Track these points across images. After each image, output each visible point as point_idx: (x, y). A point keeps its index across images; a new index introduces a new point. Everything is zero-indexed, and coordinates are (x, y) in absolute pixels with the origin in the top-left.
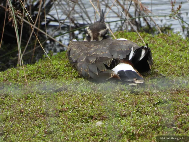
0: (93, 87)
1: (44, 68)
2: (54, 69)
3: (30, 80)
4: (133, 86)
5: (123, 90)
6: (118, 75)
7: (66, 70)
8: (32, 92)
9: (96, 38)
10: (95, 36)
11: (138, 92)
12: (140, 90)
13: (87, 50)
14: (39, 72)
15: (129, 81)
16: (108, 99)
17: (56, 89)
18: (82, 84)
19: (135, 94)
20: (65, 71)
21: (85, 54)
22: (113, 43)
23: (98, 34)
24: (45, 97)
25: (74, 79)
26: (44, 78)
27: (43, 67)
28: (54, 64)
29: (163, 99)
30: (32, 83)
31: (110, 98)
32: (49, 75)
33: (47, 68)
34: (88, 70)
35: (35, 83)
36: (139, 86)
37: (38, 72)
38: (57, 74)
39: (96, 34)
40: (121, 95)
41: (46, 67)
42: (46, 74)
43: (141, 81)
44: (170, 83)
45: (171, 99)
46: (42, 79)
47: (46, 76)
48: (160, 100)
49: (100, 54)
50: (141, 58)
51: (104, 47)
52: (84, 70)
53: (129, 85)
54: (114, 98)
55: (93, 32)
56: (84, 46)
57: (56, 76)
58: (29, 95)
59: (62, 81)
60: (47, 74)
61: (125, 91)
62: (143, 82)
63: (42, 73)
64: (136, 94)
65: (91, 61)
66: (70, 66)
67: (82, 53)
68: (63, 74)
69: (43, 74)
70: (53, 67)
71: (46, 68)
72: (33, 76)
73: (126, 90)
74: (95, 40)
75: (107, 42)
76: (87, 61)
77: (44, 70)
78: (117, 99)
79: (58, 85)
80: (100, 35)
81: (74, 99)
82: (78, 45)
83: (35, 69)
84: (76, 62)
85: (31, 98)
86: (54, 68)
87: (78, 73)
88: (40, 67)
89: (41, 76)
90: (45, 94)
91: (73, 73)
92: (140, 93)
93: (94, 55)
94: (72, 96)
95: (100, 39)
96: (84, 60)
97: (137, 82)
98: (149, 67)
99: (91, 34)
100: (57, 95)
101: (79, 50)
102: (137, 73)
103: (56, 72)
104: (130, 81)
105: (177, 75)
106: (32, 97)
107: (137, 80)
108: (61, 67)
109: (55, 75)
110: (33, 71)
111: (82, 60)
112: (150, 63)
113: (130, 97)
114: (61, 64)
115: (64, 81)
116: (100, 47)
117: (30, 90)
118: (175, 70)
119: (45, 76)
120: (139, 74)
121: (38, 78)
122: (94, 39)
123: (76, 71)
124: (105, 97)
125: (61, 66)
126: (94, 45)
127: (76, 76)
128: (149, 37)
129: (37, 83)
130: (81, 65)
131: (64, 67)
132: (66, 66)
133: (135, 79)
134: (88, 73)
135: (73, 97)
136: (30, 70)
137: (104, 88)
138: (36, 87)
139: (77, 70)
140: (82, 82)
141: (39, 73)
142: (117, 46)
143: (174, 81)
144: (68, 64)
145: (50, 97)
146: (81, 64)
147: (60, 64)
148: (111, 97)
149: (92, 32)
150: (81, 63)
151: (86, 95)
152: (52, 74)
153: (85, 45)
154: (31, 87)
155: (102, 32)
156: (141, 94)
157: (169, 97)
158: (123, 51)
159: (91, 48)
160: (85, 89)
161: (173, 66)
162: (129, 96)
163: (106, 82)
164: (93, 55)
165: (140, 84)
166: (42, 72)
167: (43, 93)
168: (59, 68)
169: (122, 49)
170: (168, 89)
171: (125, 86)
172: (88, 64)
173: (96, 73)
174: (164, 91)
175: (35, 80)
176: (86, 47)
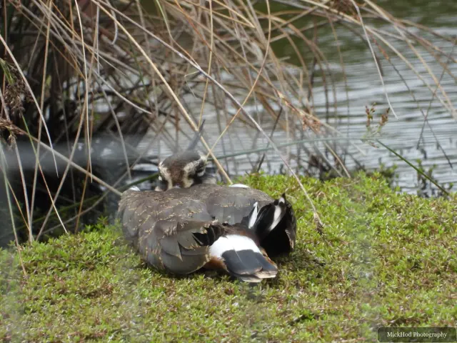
0: (168, 288)
1: (68, 247)
2: (89, 251)
3: (36, 273)
4: (252, 285)
5: (231, 292)
6: (223, 260)
7: (116, 253)
8: (37, 299)
9: (178, 182)
10: (176, 177)
11: (263, 297)
12: (267, 293)
13: (158, 208)
14: (57, 258)
15: (244, 273)
16: (193, 310)
17: (88, 291)
18: (144, 281)
19: (256, 302)
20: (113, 254)
21: (155, 218)
22: (216, 192)
23: (182, 173)
24: (62, 308)
25: (130, 271)
26: (66, 269)
27: (66, 246)
28: (89, 240)
29: (311, 311)
30: (37, 279)
31: (199, 309)
32: (77, 262)
33: (74, 249)
34: (160, 251)
35: (45, 279)
36: (266, 285)
37: (53, 257)
38: (95, 261)
39: (176, 172)
40: (223, 303)
41: (73, 247)
42: (70, 261)
43: (269, 274)
44: (335, 278)
45: (329, 310)
46: (62, 271)
47: (70, 265)
48: (305, 312)
49: (184, 216)
50: (273, 226)
51: (197, 201)
52: (152, 250)
53: (243, 282)
54: (208, 310)
55: (170, 170)
56: (153, 200)
57: (92, 266)
58: (29, 306)
59: (103, 274)
60: (73, 260)
61: (235, 295)
62: (274, 276)
63: (63, 259)
64: (258, 303)
65: (168, 230)
66: (124, 245)
67: (149, 216)
68: (108, 261)
69: (64, 262)
70: (88, 247)
71: (72, 249)
72: (42, 266)
73: (238, 292)
74: (177, 187)
75: (203, 190)
76: (158, 230)
77: (67, 251)
78: (215, 312)
79: (92, 283)
80: (186, 175)
81: (120, 312)
82: (139, 198)
83: (49, 251)
84: (137, 236)
85: (33, 312)
86: (90, 248)
87: (139, 257)
88: (59, 246)
89: (60, 266)
90: (62, 302)
91: (129, 257)
92: (267, 298)
93: (172, 218)
94: (118, 305)
95: (188, 183)
96: (151, 230)
97: (263, 276)
98: (288, 243)
99: (167, 175)
100: (87, 305)
101: (143, 209)
102: (265, 255)
103: (92, 257)
104: (248, 273)
105: (352, 262)
106: (34, 309)
107: (262, 270)
108: (104, 246)
109: (90, 264)
110: (43, 256)
111: (147, 231)
112: (291, 235)
113: (242, 306)
114: (106, 239)
115: (107, 274)
116: (187, 201)
117: (32, 294)
118: (351, 252)
119: (67, 265)
120: (267, 259)
121: (52, 269)
122: (174, 184)
123: (136, 255)
124: (188, 307)
125: (104, 244)
126: (174, 198)
127: (136, 264)
128: (313, 185)
129: (48, 279)
130: (145, 241)
131: (112, 247)
132: (116, 244)
133: (258, 270)
134: (160, 258)
135: (120, 308)
136: (37, 253)
137: (189, 288)
138: (46, 288)
139: (138, 252)
140: (146, 276)
141: (55, 260)
142: (224, 197)
143: (343, 272)
144: (121, 239)
145: (73, 309)
146: (146, 239)
147: (102, 240)
148: (201, 307)
149: (167, 170)
150: (146, 237)
151: (148, 304)
152: (84, 261)
153: (155, 198)
154: (36, 289)
155: (189, 167)
156: (268, 301)
157: (325, 307)
158: (237, 208)
159: (167, 204)
160: (150, 292)
161: (347, 244)
162: (241, 304)
163: (196, 275)
164: (169, 219)
165: (269, 280)
166: (62, 257)
167: (59, 302)
168: (100, 248)
169: (234, 204)
170: (328, 290)
171: (237, 284)
172: (159, 238)
173: (177, 255)
174: (320, 296)
175: (46, 273)
176: (158, 203)
